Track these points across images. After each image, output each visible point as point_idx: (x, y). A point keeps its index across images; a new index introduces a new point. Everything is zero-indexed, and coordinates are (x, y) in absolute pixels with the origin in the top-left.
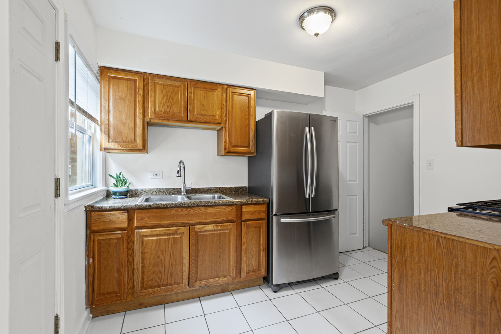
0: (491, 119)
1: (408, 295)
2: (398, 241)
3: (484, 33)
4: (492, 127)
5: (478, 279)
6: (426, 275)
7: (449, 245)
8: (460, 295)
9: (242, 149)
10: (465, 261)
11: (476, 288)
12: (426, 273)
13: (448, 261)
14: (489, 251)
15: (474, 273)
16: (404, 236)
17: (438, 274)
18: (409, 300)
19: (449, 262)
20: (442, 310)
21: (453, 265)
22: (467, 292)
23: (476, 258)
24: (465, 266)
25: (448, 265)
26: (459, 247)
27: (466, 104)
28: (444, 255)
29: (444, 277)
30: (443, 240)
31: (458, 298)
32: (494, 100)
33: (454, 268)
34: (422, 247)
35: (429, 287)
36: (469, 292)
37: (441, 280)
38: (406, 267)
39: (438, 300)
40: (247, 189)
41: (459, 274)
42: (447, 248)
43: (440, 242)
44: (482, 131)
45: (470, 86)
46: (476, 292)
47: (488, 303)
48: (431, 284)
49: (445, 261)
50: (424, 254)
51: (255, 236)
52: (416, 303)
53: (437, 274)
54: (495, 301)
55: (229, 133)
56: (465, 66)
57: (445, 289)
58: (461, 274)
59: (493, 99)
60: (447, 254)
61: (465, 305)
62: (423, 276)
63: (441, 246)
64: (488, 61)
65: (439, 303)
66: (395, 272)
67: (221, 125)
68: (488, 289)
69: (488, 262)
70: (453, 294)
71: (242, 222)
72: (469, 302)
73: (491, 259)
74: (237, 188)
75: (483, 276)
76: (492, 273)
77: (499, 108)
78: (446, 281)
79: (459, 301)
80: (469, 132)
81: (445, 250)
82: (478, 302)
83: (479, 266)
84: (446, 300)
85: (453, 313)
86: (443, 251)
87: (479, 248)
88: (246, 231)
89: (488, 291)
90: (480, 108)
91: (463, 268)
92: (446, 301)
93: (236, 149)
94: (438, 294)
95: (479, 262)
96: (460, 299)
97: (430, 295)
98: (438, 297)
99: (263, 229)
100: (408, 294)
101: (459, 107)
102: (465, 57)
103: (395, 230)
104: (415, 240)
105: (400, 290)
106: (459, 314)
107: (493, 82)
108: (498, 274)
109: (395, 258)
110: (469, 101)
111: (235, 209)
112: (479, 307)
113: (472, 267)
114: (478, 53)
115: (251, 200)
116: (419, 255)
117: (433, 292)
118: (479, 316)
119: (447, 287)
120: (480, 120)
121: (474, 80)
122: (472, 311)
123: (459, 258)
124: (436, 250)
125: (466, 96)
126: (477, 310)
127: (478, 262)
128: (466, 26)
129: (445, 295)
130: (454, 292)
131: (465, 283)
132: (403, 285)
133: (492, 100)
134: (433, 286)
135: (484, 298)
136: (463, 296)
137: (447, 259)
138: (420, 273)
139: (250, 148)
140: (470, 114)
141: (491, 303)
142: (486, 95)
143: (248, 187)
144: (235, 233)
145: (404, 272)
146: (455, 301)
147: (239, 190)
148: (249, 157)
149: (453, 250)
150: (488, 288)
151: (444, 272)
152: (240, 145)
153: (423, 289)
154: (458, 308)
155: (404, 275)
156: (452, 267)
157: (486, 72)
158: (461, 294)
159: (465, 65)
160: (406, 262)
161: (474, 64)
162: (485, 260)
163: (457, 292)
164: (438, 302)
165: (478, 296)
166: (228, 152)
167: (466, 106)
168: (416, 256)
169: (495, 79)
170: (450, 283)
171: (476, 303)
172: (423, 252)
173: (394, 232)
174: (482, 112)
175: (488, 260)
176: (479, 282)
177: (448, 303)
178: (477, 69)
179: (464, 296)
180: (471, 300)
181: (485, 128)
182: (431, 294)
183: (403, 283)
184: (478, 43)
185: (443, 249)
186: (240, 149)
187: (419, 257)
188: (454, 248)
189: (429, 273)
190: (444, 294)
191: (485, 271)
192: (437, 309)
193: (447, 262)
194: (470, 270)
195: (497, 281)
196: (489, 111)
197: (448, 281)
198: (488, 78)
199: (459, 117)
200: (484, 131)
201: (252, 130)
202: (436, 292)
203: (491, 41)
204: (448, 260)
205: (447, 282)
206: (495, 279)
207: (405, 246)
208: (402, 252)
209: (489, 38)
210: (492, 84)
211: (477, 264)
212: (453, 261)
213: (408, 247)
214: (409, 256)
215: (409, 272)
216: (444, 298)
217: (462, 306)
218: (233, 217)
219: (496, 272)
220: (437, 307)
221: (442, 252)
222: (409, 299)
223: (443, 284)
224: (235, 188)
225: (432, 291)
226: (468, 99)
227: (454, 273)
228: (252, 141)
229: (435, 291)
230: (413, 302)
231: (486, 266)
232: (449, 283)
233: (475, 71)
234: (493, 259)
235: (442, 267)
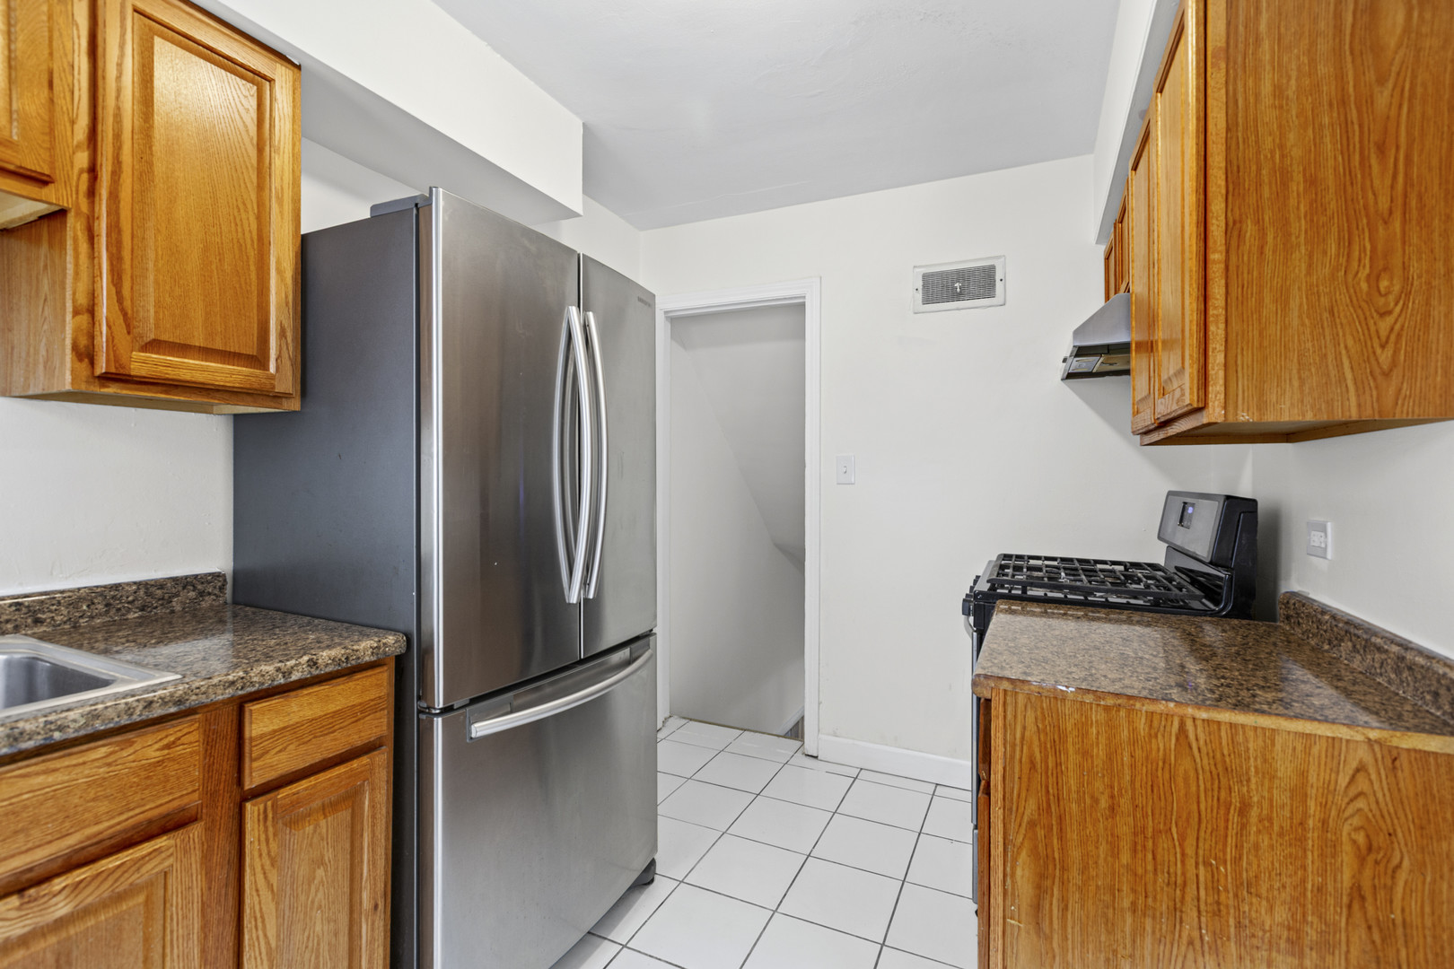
0: (1310, 344)
1: (1070, 936)
2: (1030, 747)
3: (1293, 82)
4: (1313, 370)
5: (1313, 841)
6: (1140, 855)
7: (1221, 743)
8: (1254, 900)
9: (216, 371)
10: (1270, 789)
11: (1304, 868)
12: (1139, 848)
13: (1215, 798)
14: (1344, 748)
15: (1301, 824)
16: (1056, 729)
17: (1180, 844)
18: (1073, 953)
19: (1218, 799)
20: (1195, 962)
21: (1232, 808)
22: (1277, 885)
23: (1305, 774)
24: (1272, 806)
25: (1215, 811)
26: (1251, 745)
27: (1240, 289)
28: (1201, 777)
29: (1201, 852)
30: (1200, 729)
31: (1250, 910)
32: (1321, 288)
33: (1236, 815)
34: (1122, 759)
35: (1149, 894)
36: (1284, 887)
37: (1193, 861)
38: (1061, 838)
39: (1180, 931)
40: (229, 588)
41: (1252, 832)
42: (1211, 755)
43: (1187, 737)
44: (1285, 381)
45: (1251, 235)
46: (1304, 882)
47: (1341, 908)
48: (1155, 882)
49: (1205, 797)
50: (1133, 782)
51: (329, 855)
52: (1102, 956)
53: (1177, 844)
54: (1363, 898)
55: (116, 260)
56: (1238, 172)
57: (1206, 889)
58: (1259, 832)
59: (1317, 286)
60: (1211, 773)
61: (1270, 931)
62: (1125, 858)
63: (1190, 748)
64: (1304, 170)
65: (1185, 939)
66: (1020, 862)
67: (49, 193)
68: (1342, 865)
69: (1343, 781)
70: (1231, 902)
71: (248, 805)
72: (1284, 916)
73: (1351, 772)
74: (160, 584)
75: (1328, 827)
76: (1352, 816)
77: (1333, 315)
78: (1207, 864)
79: (1251, 922)
80: (1246, 378)
81: (1205, 761)
82: (1310, 912)
83: (1316, 800)
84: (1207, 926)
85: (1233, 963)
86: (1199, 766)
87: (1315, 743)
88: (273, 845)
89: (1342, 873)
90: (1279, 307)
91: (1265, 812)
92: (1207, 931)
93: (170, 365)
94: (1181, 911)
95: (1315, 785)
96: (1254, 915)
97: (1154, 918)
98: (1181, 922)
99: (372, 800)
100: (1070, 930)
101: (1218, 297)
102: (1238, 143)
103: (1019, 711)
104: (1097, 739)
105: (1038, 923)
106: (1252, 961)
107: (1318, 233)
108: (1370, 815)
109: (1021, 810)
110: (1248, 283)
111: (195, 736)
112: (1315, 926)
113: (1292, 806)
114: (1277, 141)
115: (306, 658)
116: (1112, 787)
117: (1164, 907)
118: (1314, 954)
119: (1213, 882)
120: (1278, 344)
121: (1263, 219)
122: (1292, 943)
123: (1253, 780)
124: (1172, 766)
125: (1238, 267)
126: (1309, 938)
127: (1312, 786)
128: (1241, 46)
129: (1207, 911)
130: (1236, 896)
131: (1271, 859)
132: (1051, 904)
133: (1316, 289)
134: (1162, 889)
135: (1330, 895)
136: (1264, 903)
137: (1212, 790)
138: (1115, 852)
139: (268, 370)
140: (1250, 323)
141: (1350, 906)
142: (1297, 271)
143: (235, 573)
144: (196, 892)
145: (1056, 855)
146: (1239, 925)
147: (177, 595)
148: (237, 417)
149: (1232, 757)
150: (1342, 862)
151: (1202, 834)
152: (199, 341)
153: (1126, 903)
154: (1247, 943)
155: (1055, 865)
156: (1229, 812)
157: (1299, 203)
158: (1258, 895)
159: (1238, 167)
160: (1061, 819)
161: (1264, 172)
162: (1333, 776)
163: (1245, 893)
164: (1180, 936)
165: (1312, 891)
166: (107, 378)
167: (1237, 298)
168: (1102, 793)
169: (1323, 226)
170: (1222, 869)
171: (1304, 916)
172: (1128, 778)
173: (1015, 717)
174: (1287, 322)
175: (1341, 774)
176: (1316, 846)
177: (1215, 933)
178: (1274, 188)
179: (1268, 900)
180: (1290, 909)
181: (1295, 371)
182: (1158, 914)
183: (1052, 895)
184: (1275, 107)
185: (1198, 760)
186: (204, 370)
187: (1112, 797)
188: (1234, 752)
189: (1150, 844)
190: (1202, 907)
191: (1334, 813)
192: (1176, 961)
193: (1212, 801)
194: (1288, 815)
195: (1368, 836)
196: (1307, 321)
197: (1214, 862)
198: (1303, 222)
199: (1218, 328)
200: (1290, 380)
201: (279, 271)
202: (1175, 904)
203: (1313, 111)
204: (1216, 793)
205: (1211, 865)
206: (1362, 833)
207: (1058, 764)
208: (1047, 787)
209: (1307, 99)
210: (1316, 239)
211: (1309, 793)
212: (1231, 792)
213: (1071, 767)
214: (1074, 795)
215: (1075, 854)
216: (1203, 919)
217: (1260, 934)
218: (184, 793)
219: (1366, 810)
220: (1177, 956)
221: (1196, 770)
222: (1073, 949)
223: (1197, 876)
224: (145, 586)
225: (1161, 905)
226: (1245, 275)
227: (1237, 834)
228: (282, 334)
229: (1171, 904)
230: (1090, 956)
231: (1336, 797)
232: (1217, 868)
233: (1266, 192)
234: (1358, 770)
235: (1196, 820)
